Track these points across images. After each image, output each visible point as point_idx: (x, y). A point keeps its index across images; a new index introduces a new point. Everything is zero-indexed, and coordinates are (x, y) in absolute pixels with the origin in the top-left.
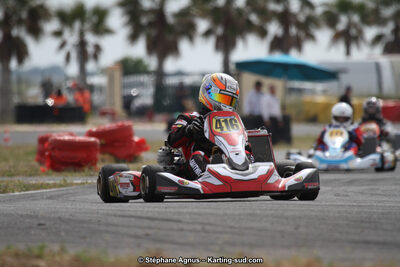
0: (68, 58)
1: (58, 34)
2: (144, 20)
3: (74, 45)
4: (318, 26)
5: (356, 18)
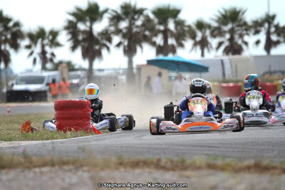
0: (35, 61)
1: (28, 47)
2: (80, 37)
3: (39, 54)
4: (184, 40)
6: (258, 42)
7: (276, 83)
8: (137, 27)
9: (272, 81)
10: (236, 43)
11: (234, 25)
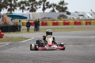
4: (17, 7)
5: (24, 5)
6: (40, 7)
7: (47, 21)
8: (2, 3)
9: (45, 21)
10: (34, 8)
11: (33, 2)
